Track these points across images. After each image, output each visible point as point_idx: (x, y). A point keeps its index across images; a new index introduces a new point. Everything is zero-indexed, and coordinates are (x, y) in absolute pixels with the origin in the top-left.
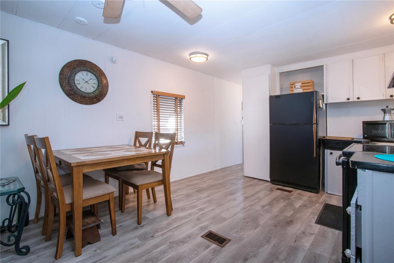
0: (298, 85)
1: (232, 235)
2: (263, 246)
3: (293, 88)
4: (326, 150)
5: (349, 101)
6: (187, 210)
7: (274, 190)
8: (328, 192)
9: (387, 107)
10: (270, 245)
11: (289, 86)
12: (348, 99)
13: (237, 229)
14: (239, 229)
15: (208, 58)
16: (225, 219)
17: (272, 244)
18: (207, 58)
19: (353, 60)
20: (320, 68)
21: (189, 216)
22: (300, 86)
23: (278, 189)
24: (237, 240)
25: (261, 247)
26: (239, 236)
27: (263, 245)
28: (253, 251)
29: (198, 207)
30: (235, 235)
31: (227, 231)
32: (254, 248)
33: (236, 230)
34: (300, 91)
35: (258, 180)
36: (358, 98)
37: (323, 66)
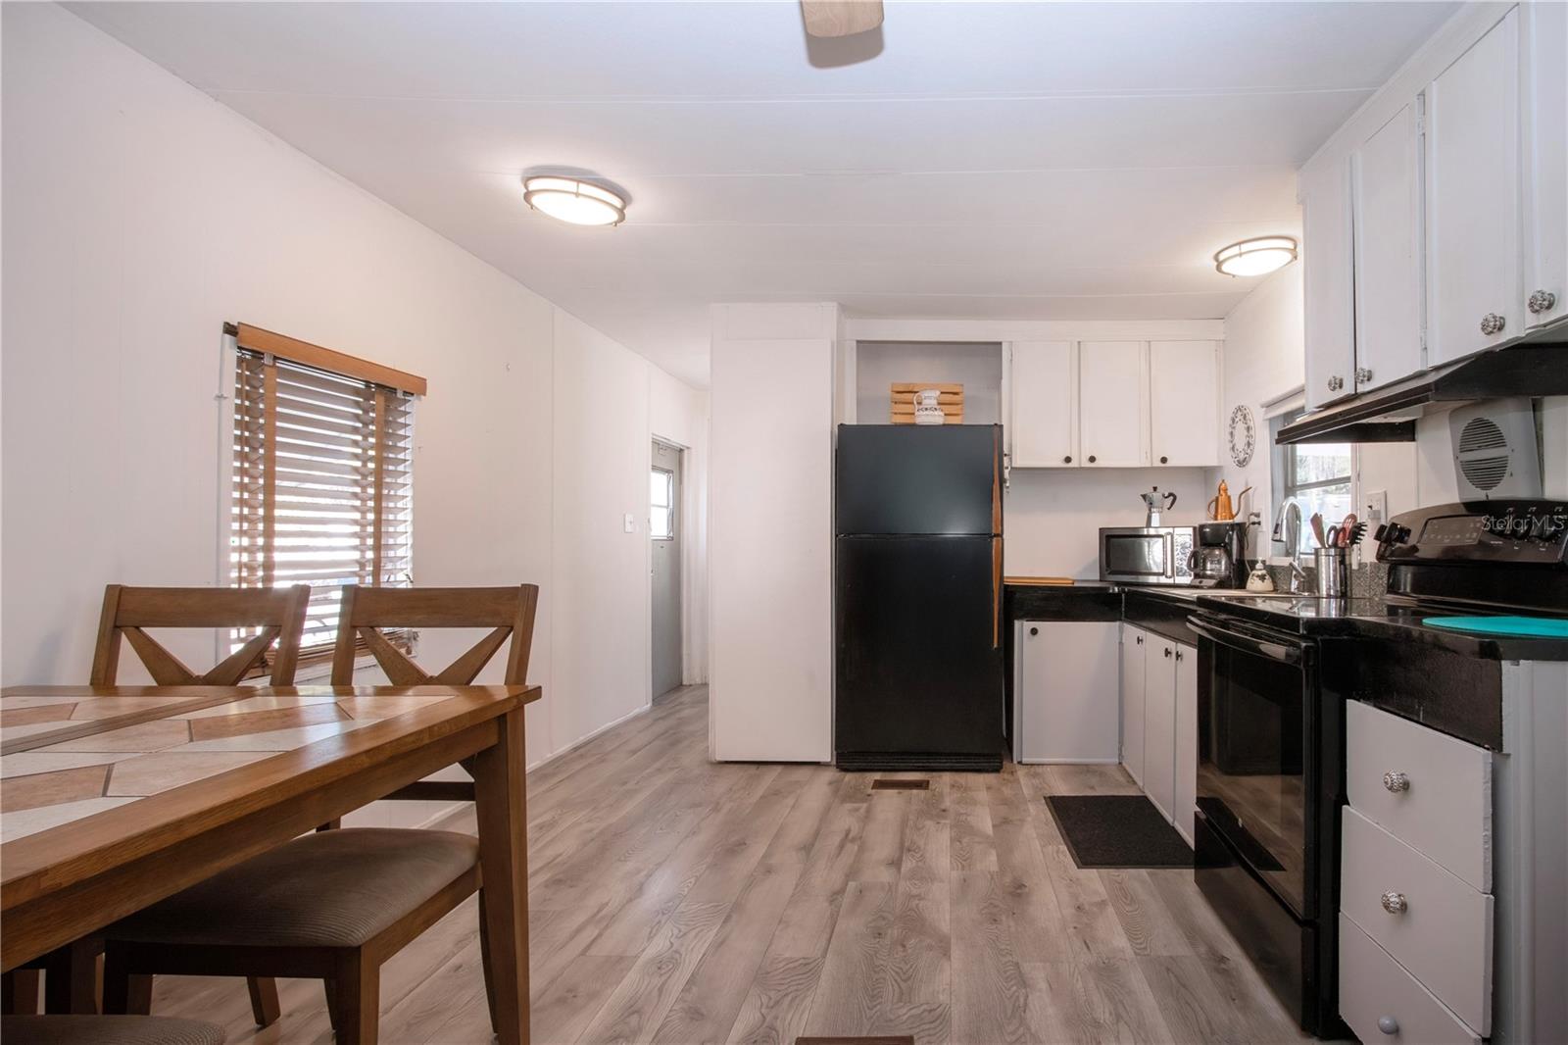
0: (931, 397)
1: (899, 1017)
2: (1026, 1004)
3: (913, 403)
4: (1017, 624)
5: (1070, 465)
6: (593, 996)
7: (870, 791)
8: (1025, 760)
9: (1155, 489)
10: (1040, 990)
11: (888, 393)
12: (1068, 460)
13: (893, 986)
14: (896, 981)
15: (625, 211)
16: (806, 965)
17: (1043, 985)
18: (622, 217)
19: (1079, 342)
20: (992, 350)
21: (634, 1020)
22: (935, 402)
23: (880, 785)
24: (932, 1026)
25: (1025, 1012)
26: (922, 1008)
27: (1022, 1000)
28: (1014, 1038)
29: (637, 957)
30: (905, 1011)
31: (868, 1011)
32: (1011, 1028)
33: (894, 990)
34: (936, 418)
35: (779, 768)
36: (1092, 459)
37: (1000, 343)
